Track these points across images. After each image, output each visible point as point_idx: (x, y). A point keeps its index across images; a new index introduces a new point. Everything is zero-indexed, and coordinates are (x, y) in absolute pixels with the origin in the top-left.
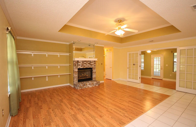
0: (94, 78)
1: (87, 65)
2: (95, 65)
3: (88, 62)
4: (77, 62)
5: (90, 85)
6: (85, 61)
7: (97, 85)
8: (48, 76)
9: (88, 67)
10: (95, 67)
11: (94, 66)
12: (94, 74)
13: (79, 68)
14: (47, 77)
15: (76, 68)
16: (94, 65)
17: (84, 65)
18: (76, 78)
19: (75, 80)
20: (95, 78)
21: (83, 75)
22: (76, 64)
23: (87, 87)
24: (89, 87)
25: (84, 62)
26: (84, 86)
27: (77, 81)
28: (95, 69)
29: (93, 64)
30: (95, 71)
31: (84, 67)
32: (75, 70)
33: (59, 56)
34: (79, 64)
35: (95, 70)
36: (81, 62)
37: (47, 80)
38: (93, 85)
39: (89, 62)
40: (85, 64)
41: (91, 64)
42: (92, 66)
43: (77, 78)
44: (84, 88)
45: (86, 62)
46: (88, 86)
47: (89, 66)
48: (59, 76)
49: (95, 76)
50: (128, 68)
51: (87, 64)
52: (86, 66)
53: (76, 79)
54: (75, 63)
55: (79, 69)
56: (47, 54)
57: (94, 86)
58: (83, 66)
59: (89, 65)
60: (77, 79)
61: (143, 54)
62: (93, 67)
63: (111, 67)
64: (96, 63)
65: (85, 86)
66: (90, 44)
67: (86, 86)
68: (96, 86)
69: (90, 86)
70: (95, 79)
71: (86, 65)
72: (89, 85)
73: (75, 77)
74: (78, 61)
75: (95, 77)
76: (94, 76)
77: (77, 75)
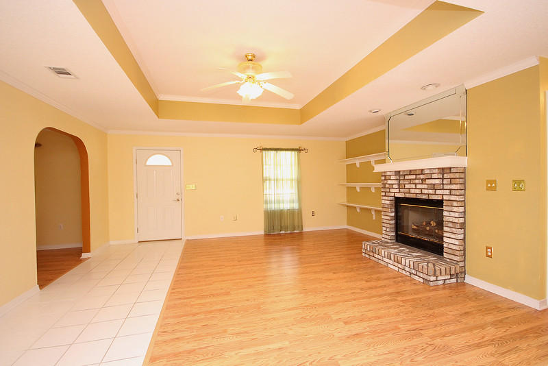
1: (418, 186)
2: (452, 187)
3: (422, 176)
10: (453, 198)
11: (447, 192)
12: (448, 229)
16: (449, 187)
17: (407, 186)
19: (384, 232)
25: (406, 177)
28: (455, 209)
31: (407, 196)
34: (389, 182)
35: (452, 214)
36: (393, 177)
42: (438, 192)
45: (414, 177)
51: (417, 181)
52: (412, 191)
53: (385, 229)
54: (383, 178)
58: (402, 190)
59: (426, 186)
62: (445, 198)
71: (413, 186)
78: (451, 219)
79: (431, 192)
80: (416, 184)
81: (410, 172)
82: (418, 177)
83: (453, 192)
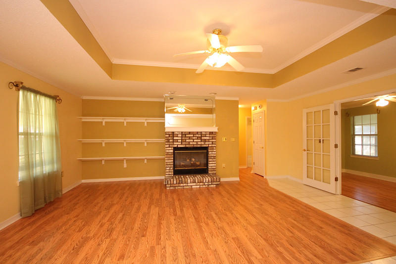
0: (212, 170)
1: (195, 141)
2: (213, 140)
3: (197, 135)
4: (172, 136)
5: (195, 184)
6: (190, 132)
7: (212, 186)
8: (127, 160)
9: (195, 146)
10: (213, 145)
11: (211, 143)
12: (210, 160)
13: (176, 146)
14: (125, 161)
15: (169, 147)
16: (211, 141)
17: (187, 141)
18: (169, 166)
19: (167, 171)
20: (214, 170)
21: (188, 160)
22: (170, 138)
23: (188, 187)
24: (193, 187)
25: (187, 136)
26: (179, 183)
27: (171, 173)
28: (215, 150)
29: (208, 138)
30: (215, 155)
31: (187, 146)
32: (168, 151)
33: (146, 124)
34: (175, 138)
35: (213, 153)
36: (180, 136)
37: (125, 165)
38: (201, 184)
39: (200, 135)
40: (190, 138)
41: (203, 138)
42: (206, 143)
43: (172, 166)
44: (179, 187)
45: (192, 135)
46: (189, 184)
47: (200, 143)
48: (146, 161)
49: (213, 165)
50: (305, 150)
51: (194, 138)
52: (191, 143)
53: (168, 168)
54: (168, 136)
55: (175, 149)
56: (125, 120)
57: (204, 186)
58: (184, 143)
59: (200, 140)
60: (171, 168)
61: (375, 113)
62: (210, 146)
63: (263, 148)
64: (217, 138)
65: (182, 185)
66: (206, 98)
67: (185, 185)
68: (210, 186)
69: (195, 186)
70: (215, 172)
71: (192, 141)
72: (191, 183)
73: (168, 163)
74: (173, 132)
75: (214, 167)
76: (211, 165)
77: (172, 161)
78: (213, 155)
79: (202, 143)
80: (193, 139)
81: (190, 133)
82: (195, 135)
83: (214, 143)
